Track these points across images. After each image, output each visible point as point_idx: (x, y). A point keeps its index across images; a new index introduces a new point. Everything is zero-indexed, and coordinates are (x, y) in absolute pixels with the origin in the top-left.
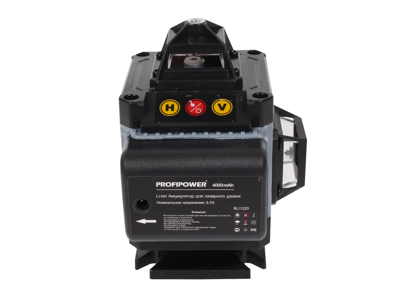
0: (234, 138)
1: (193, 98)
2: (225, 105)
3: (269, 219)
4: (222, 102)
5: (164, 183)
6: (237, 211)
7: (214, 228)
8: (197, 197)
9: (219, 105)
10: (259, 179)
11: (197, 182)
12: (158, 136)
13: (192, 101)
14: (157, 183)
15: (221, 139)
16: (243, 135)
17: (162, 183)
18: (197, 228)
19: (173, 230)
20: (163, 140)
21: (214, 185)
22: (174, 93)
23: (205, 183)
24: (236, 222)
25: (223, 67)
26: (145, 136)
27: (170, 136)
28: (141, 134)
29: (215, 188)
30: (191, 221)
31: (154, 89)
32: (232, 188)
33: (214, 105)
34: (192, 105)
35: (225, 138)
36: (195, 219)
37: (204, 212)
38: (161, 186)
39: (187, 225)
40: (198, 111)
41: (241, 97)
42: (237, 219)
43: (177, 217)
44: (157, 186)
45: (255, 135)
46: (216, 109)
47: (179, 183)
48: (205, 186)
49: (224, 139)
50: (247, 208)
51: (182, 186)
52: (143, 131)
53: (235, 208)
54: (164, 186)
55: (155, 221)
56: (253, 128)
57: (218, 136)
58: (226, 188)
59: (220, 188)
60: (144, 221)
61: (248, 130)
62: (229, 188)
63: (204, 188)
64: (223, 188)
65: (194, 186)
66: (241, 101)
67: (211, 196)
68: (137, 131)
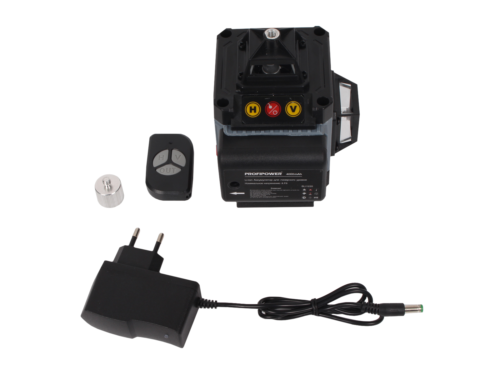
0: (302, 135)
1: (271, 101)
2: (295, 107)
3: (328, 172)
4: (293, 104)
5: (251, 173)
6: (304, 188)
7: (287, 196)
8: (275, 180)
9: (291, 107)
10: (321, 171)
11: (275, 172)
12: (244, 133)
13: (270, 104)
14: (245, 173)
15: (292, 135)
16: (309, 133)
17: (249, 173)
18: (274, 197)
19: (257, 198)
20: (249, 136)
21: (287, 174)
22: (256, 95)
23: (281, 173)
24: (303, 193)
25: (294, 73)
26: (235, 134)
27: (253, 133)
28: (232, 131)
29: (288, 175)
30: (270, 193)
31: (240, 91)
32: (301, 175)
33: (287, 107)
34: (270, 107)
35: (296, 135)
36: (273, 192)
37: (280, 188)
38: (249, 175)
39: (267, 195)
40: (275, 113)
41: (308, 100)
42: (304, 192)
43: (260, 191)
44: (245, 175)
45: (318, 132)
46: (289, 111)
47: (262, 173)
48: (281, 174)
49: (294, 135)
50: (312, 186)
51: (264, 175)
52: (233, 129)
53: (302, 186)
54: (251, 175)
55: (244, 193)
56: (317, 125)
57: (290, 133)
58: (297, 175)
59: (292, 175)
60: (235, 193)
61: (313, 128)
62: (299, 175)
63: (280, 175)
64: (294, 175)
65: (273, 174)
66: (308, 103)
67: (285, 180)
68: (228, 127)
